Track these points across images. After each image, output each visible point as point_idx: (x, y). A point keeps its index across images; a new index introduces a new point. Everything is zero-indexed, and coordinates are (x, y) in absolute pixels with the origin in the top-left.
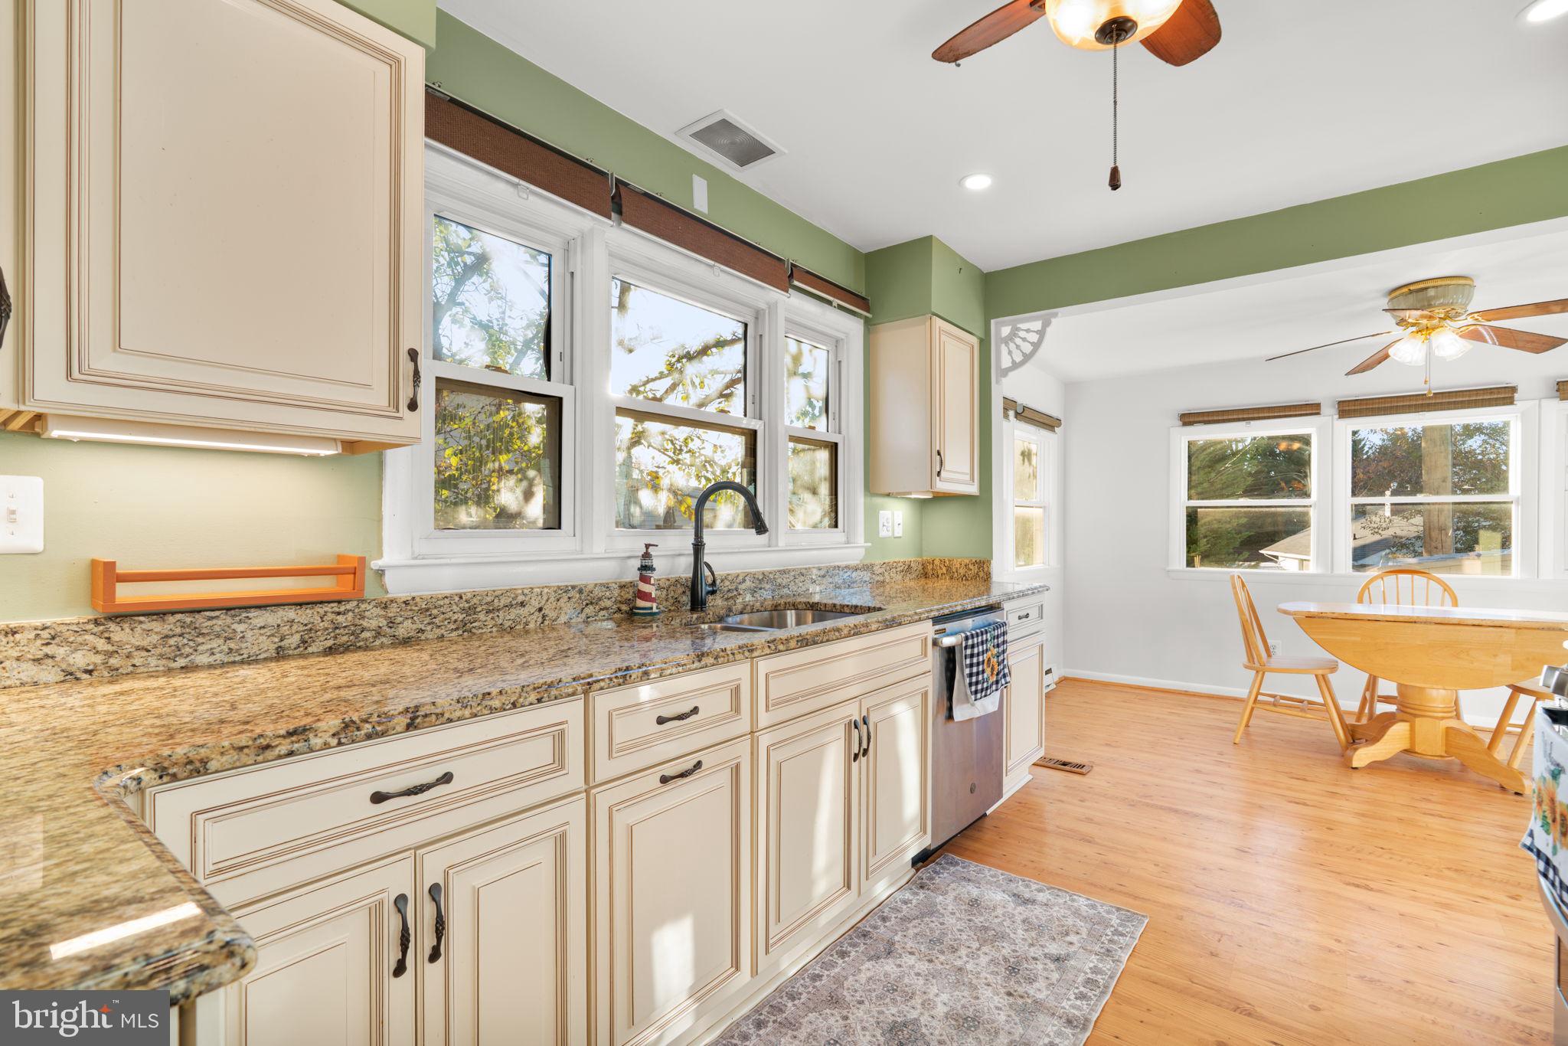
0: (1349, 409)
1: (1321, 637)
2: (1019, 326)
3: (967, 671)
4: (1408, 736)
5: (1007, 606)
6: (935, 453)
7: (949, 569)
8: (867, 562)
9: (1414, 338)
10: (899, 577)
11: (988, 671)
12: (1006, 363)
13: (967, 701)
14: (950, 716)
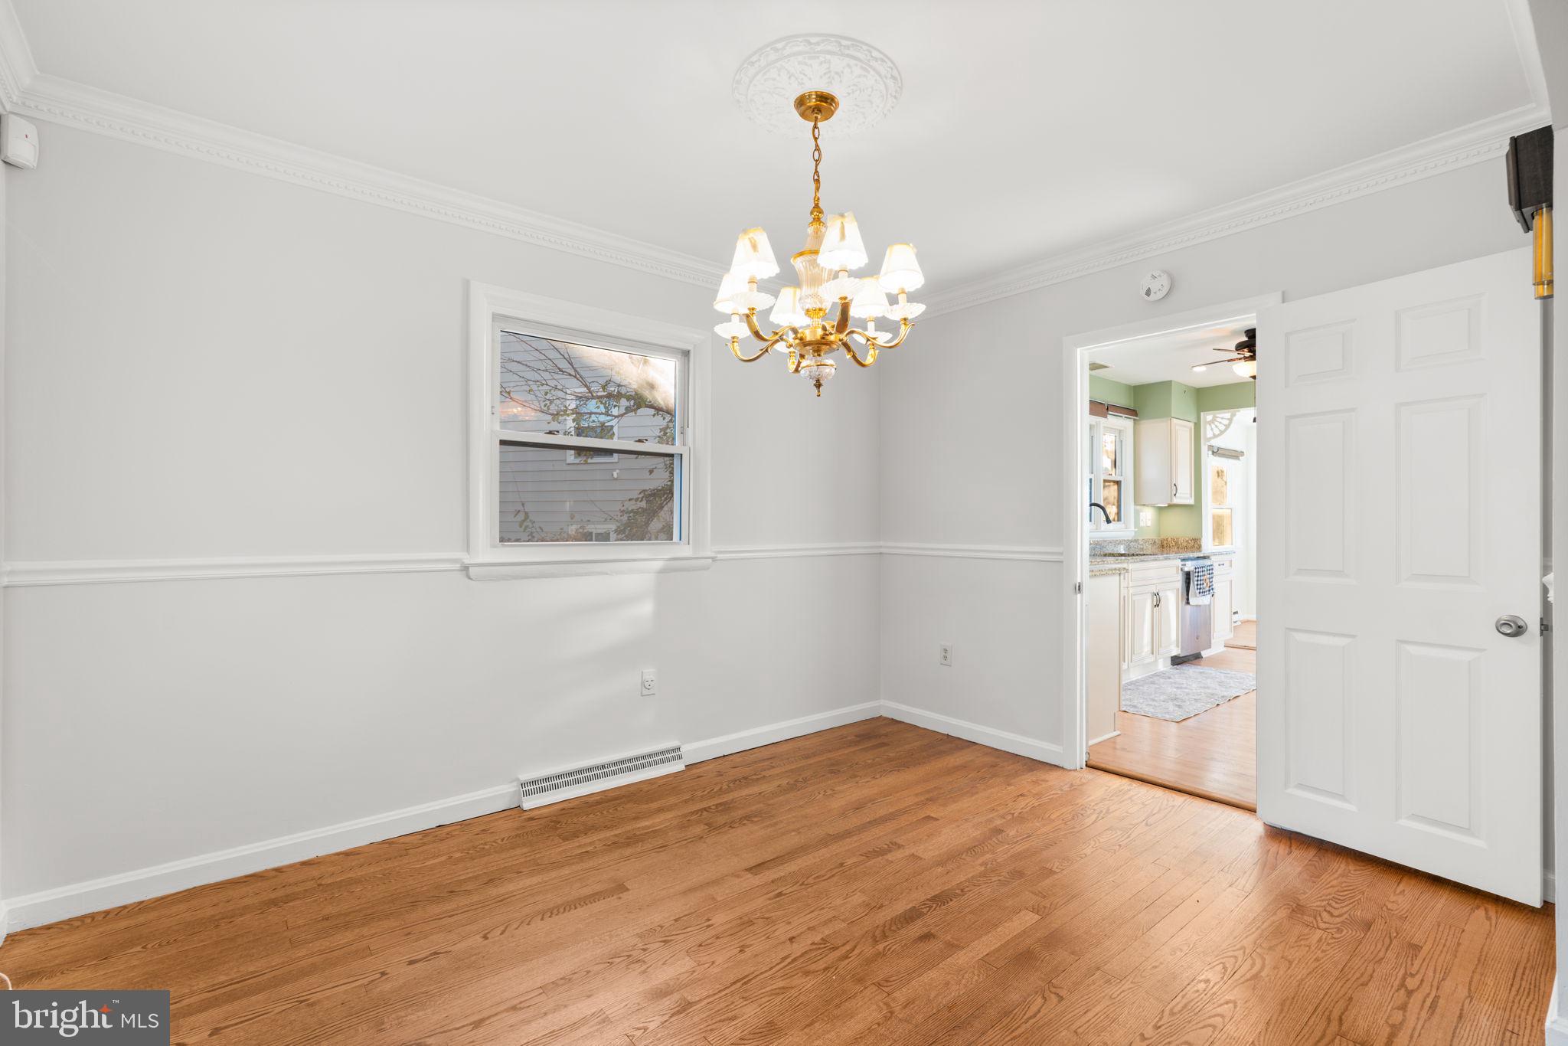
2: (1217, 416)
3: (1196, 583)
5: (1213, 558)
6: (1173, 485)
7: (1176, 543)
8: (1136, 538)
10: (1150, 546)
11: (1205, 584)
12: (1209, 434)
13: (1196, 596)
14: (1188, 603)
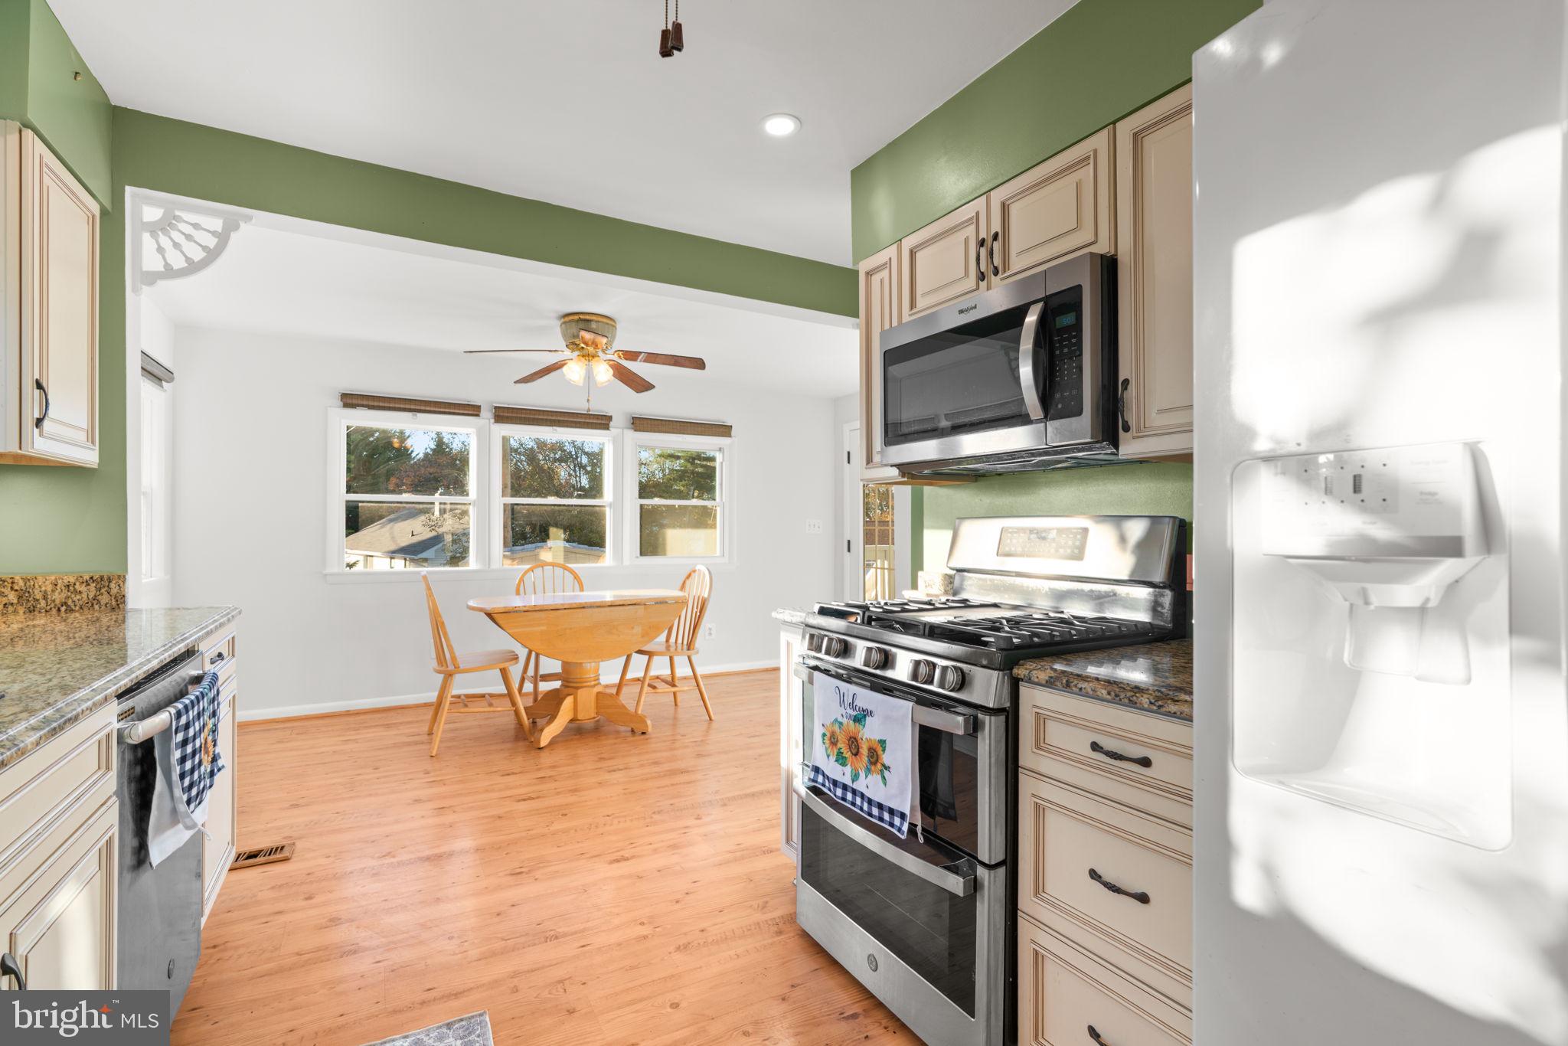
0: (505, 415)
1: (516, 630)
2: (177, 213)
4: (572, 707)
5: (203, 646)
9: (580, 360)
12: (151, 262)
14: (143, 862)
